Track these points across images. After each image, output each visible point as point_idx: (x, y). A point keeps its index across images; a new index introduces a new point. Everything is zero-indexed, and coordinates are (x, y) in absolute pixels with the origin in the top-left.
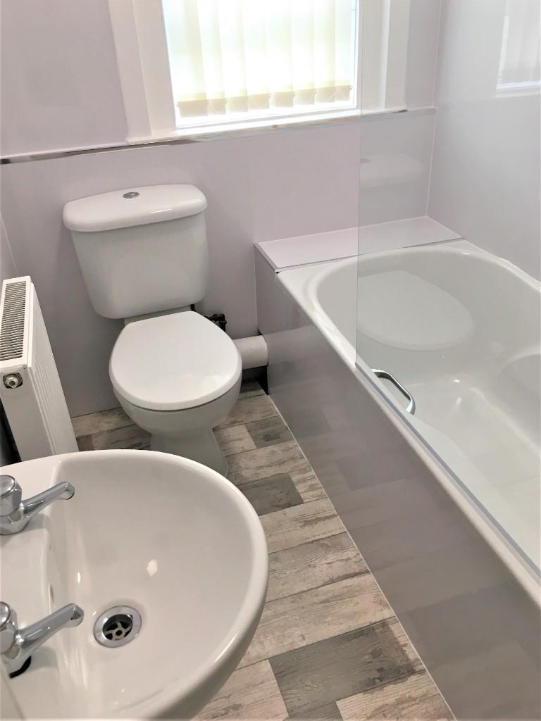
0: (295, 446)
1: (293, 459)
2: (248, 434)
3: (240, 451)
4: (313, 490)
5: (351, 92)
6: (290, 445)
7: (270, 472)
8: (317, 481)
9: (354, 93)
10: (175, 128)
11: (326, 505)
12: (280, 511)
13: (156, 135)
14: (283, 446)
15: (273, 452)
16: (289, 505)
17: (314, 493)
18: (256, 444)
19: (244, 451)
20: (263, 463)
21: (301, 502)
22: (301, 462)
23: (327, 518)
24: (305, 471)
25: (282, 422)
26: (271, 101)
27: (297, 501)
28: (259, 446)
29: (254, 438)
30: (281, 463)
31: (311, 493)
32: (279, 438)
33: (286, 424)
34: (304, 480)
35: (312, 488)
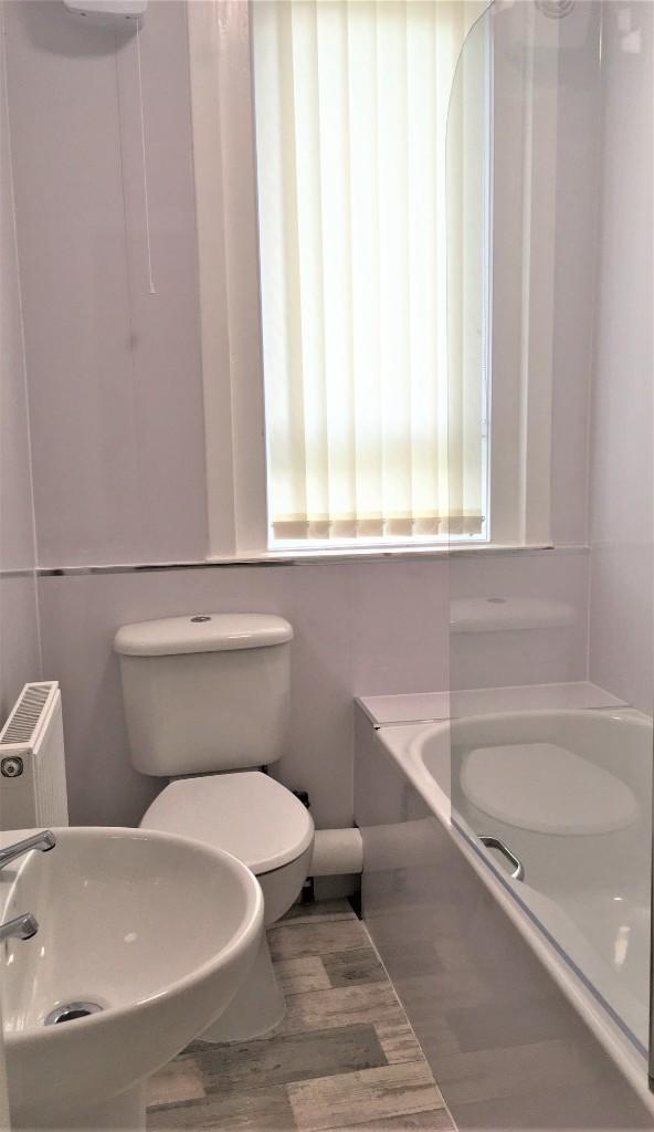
0: (390, 989)
1: (382, 1005)
2: (322, 969)
3: (306, 990)
4: (405, 1049)
5: (484, 524)
6: (382, 986)
7: (346, 1020)
8: (412, 1037)
9: (486, 525)
10: (266, 551)
11: (423, 1070)
12: (352, 1074)
13: (241, 555)
14: (370, 987)
15: (354, 995)
16: (367, 1066)
17: (407, 1053)
18: (332, 983)
19: (313, 990)
20: (338, 1007)
21: (383, 1062)
22: (395, 1010)
23: (421, 1087)
24: (397, 1022)
25: (375, 956)
26: (385, 527)
27: (379, 1060)
28: (336, 984)
29: (331, 975)
30: (363, 1010)
31: (401, 1053)
32: (367, 976)
33: (380, 959)
34: (395, 1035)
35: (404, 1045)
